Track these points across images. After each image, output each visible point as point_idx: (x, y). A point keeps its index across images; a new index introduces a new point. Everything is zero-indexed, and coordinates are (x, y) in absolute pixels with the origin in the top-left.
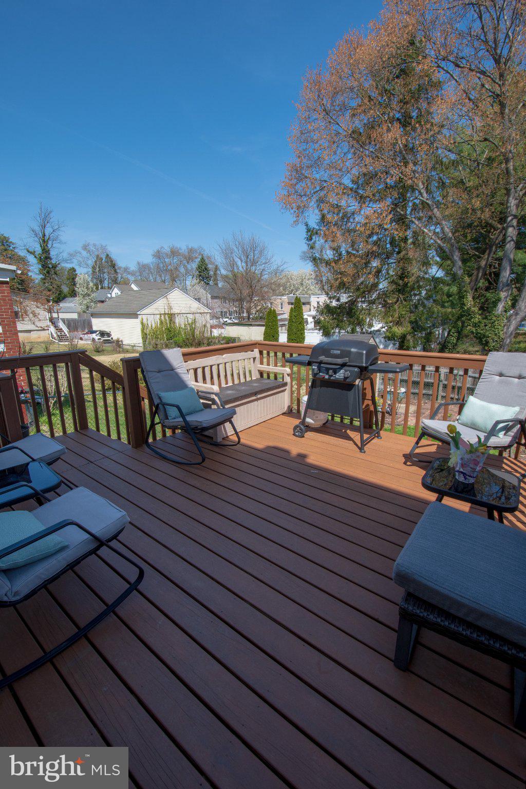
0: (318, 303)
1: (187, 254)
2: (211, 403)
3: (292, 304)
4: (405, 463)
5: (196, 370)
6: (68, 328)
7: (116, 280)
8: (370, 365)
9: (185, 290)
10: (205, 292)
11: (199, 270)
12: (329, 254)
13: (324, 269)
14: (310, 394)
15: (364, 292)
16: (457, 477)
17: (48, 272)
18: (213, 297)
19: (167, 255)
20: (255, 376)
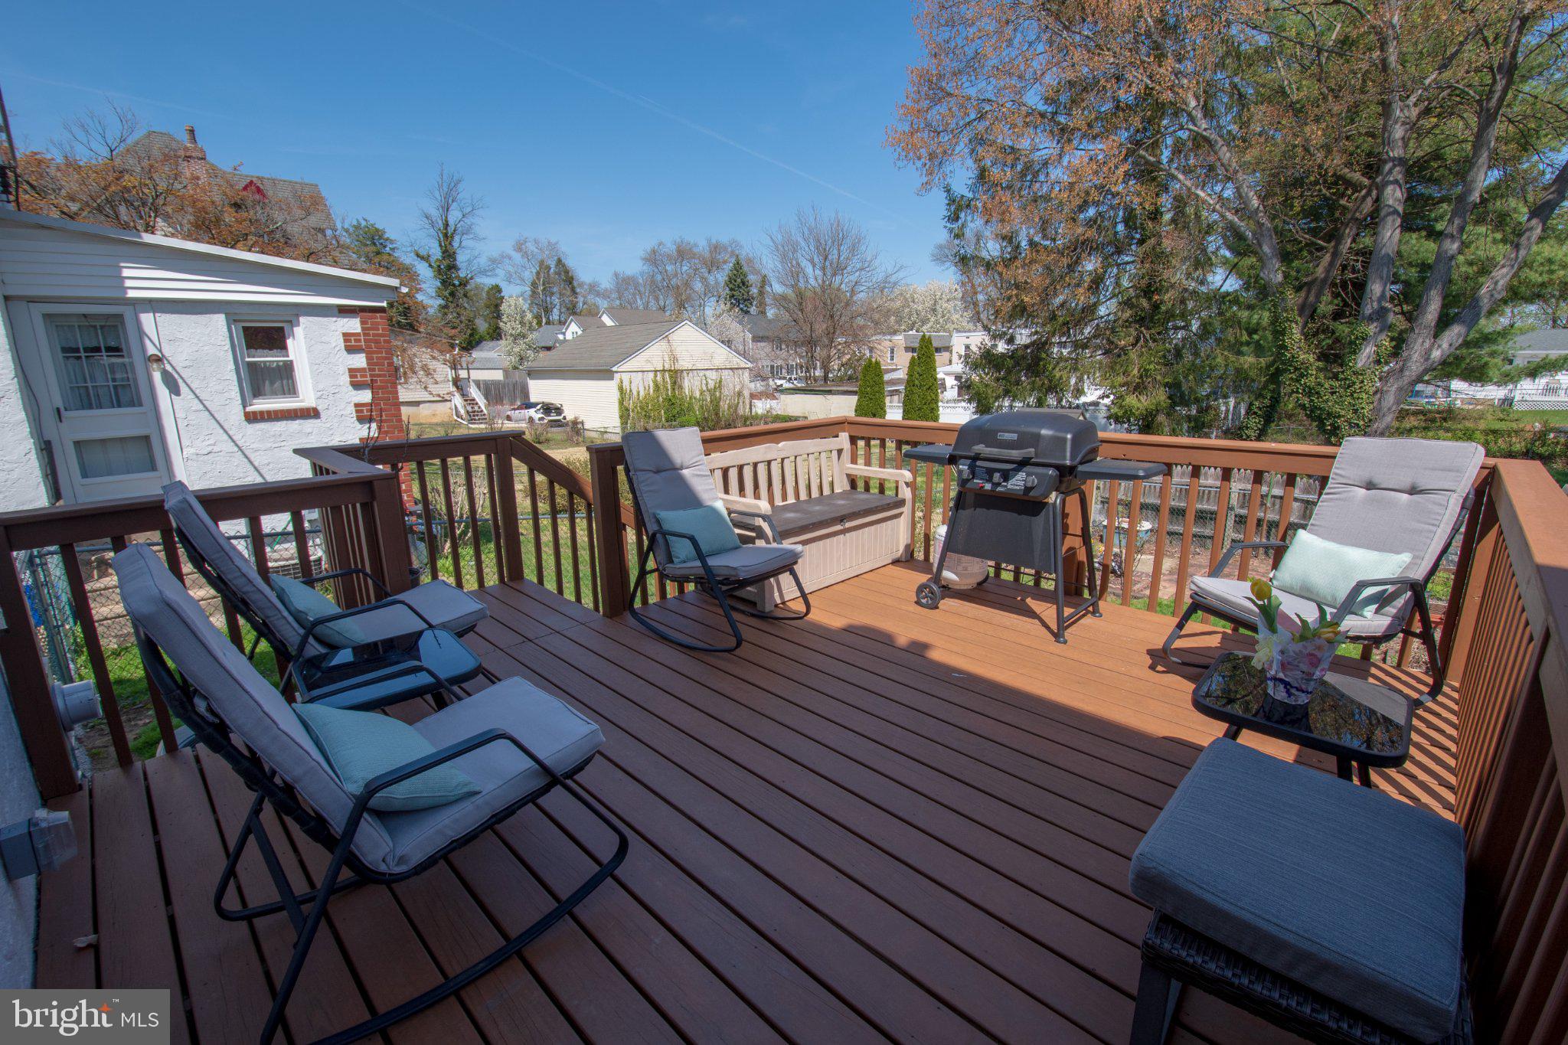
0: (967, 347)
1: (707, 255)
2: (754, 534)
3: (913, 350)
4: (1152, 667)
5: (725, 472)
6: (486, 398)
7: (574, 307)
8: (1081, 463)
9: (703, 325)
10: (739, 327)
11: (731, 286)
12: (993, 249)
13: (980, 278)
14: (952, 525)
15: (1065, 324)
16: (1270, 691)
17: (452, 294)
18: (757, 339)
19: (669, 257)
20: (843, 485)
